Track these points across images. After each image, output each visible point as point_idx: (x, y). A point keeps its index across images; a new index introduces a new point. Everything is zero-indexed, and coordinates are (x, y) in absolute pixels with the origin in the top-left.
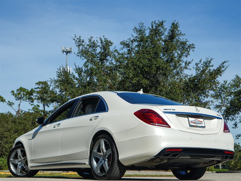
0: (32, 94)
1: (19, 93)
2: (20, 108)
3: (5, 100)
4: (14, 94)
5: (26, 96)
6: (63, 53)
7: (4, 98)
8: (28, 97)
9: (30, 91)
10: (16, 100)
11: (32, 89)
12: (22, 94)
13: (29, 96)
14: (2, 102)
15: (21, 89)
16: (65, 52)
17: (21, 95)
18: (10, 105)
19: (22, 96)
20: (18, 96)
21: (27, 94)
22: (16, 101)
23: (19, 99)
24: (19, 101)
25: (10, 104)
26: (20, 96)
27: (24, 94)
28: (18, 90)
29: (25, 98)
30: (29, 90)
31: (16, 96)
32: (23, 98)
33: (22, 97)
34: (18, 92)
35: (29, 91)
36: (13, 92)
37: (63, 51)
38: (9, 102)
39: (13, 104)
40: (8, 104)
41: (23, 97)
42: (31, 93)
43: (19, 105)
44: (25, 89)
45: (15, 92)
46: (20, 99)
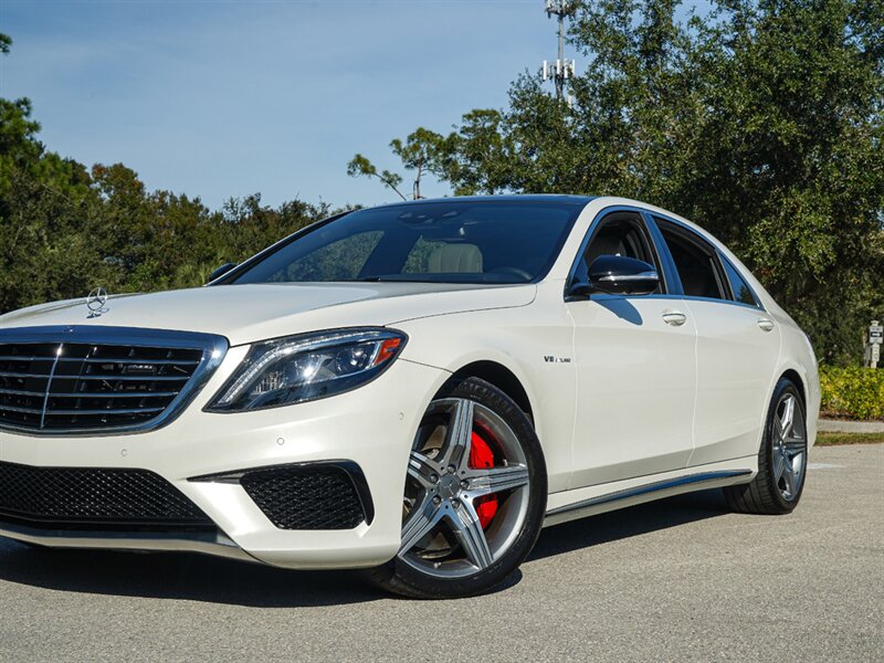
0: (452, 150)
1: (414, 145)
2: (418, 192)
3: (373, 168)
4: (399, 151)
5: (436, 154)
6: (549, 16)
7: (372, 163)
8: (441, 159)
9: (449, 140)
10: (407, 166)
11: (453, 135)
12: (425, 150)
13: (445, 155)
14: (365, 176)
15: (422, 135)
16: (556, 13)
17: (422, 153)
18: (389, 182)
19: (426, 155)
20: (411, 155)
21: (438, 150)
22: (406, 171)
23: (415, 165)
24: (417, 170)
25: (391, 180)
26: (417, 155)
27: (429, 150)
28: (411, 138)
29: (432, 161)
30: (446, 136)
31: (405, 157)
32: (429, 162)
33: (423, 159)
34: (411, 144)
35: (445, 139)
36: (397, 143)
37: (549, 12)
38: (386, 173)
39: (400, 179)
40: (383, 180)
41: (429, 158)
42: (449, 146)
43: (417, 182)
44: (433, 135)
45: (404, 145)
46: (417, 163)
